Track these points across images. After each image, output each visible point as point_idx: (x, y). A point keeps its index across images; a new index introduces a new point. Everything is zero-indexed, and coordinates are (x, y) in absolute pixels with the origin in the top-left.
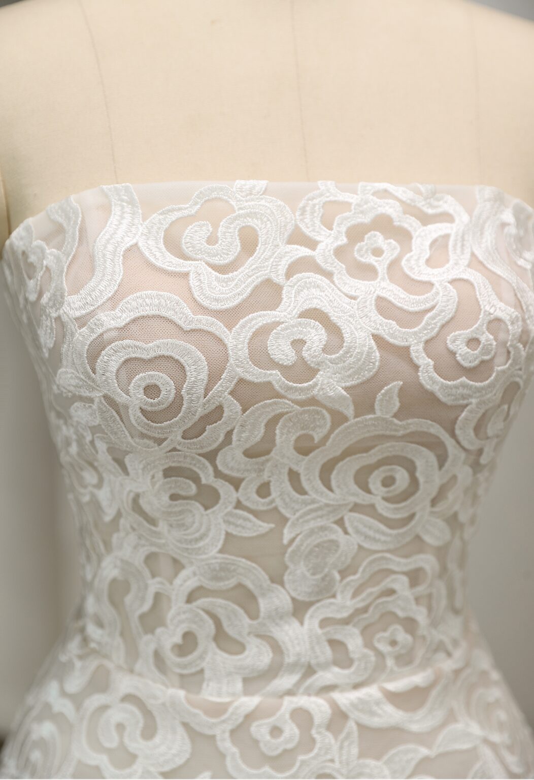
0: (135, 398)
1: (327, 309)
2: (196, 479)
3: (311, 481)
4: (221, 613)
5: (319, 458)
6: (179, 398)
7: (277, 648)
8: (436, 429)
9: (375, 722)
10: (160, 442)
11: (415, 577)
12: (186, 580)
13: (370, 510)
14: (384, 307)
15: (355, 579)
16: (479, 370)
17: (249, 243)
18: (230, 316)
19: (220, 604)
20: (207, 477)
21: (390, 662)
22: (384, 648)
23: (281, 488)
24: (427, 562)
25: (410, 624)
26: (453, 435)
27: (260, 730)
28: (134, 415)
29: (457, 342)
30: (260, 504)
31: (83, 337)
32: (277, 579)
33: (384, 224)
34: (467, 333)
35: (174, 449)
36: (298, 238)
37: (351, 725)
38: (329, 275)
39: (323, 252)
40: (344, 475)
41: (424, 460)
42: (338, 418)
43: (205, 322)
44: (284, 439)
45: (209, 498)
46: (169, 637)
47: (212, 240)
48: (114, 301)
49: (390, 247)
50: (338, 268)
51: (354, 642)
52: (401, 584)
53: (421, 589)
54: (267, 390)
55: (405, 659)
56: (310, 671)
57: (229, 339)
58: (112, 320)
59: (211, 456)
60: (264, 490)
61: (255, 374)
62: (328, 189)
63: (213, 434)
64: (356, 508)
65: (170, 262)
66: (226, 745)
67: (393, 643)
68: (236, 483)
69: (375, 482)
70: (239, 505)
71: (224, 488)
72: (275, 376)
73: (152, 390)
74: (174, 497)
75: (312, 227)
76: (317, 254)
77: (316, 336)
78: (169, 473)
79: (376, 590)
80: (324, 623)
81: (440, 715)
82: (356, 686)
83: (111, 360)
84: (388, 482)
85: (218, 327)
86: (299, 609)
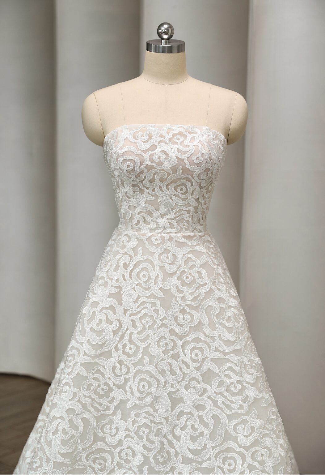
0: (125, 168)
1: (166, 150)
2: (139, 187)
3: (164, 189)
4: (145, 216)
5: (166, 183)
6: (134, 168)
7: (157, 224)
8: (189, 177)
9: (179, 240)
10: (131, 178)
11: (188, 211)
12: (137, 210)
13: (178, 196)
14: (179, 151)
15: (175, 211)
16: (199, 164)
17: (150, 137)
18: (145, 152)
19: (145, 215)
20: (141, 187)
21: (184, 229)
22: (182, 226)
23: (157, 189)
24: (192, 209)
25: (188, 221)
26: (193, 178)
27: (153, 239)
28: (125, 171)
29: (194, 158)
30: (153, 193)
31: (115, 156)
32: (157, 210)
33: (181, 134)
34: (196, 156)
35: (134, 180)
36: (161, 136)
37: (174, 240)
38: (167, 144)
39: (166, 139)
40: (171, 187)
41: (188, 184)
42: (169, 174)
43: (140, 152)
44: (157, 179)
45: (142, 192)
46: (134, 222)
47: (142, 136)
48: (122, 148)
49: (182, 139)
50: (169, 142)
51: (175, 224)
52: (185, 212)
53: (190, 214)
54: (153, 167)
55: (187, 229)
56: (165, 229)
57: (145, 156)
58: (121, 152)
59: (142, 182)
60: (154, 190)
61: (150, 164)
62: (169, 126)
63: (142, 177)
64: (174, 195)
65: (133, 140)
66: (145, 241)
67: (184, 225)
68: (147, 188)
69: (179, 190)
70: (148, 193)
71: (145, 190)
72: (154, 164)
73: (128, 166)
74: (134, 192)
75: (164, 133)
76: (165, 140)
77: (163, 156)
78: (133, 186)
79: (180, 213)
80: (167, 219)
81: (195, 243)
82: (175, 233)
83: (120, 160)
84: (182, 190)
85: (143, 154)
86: (162, 216)
